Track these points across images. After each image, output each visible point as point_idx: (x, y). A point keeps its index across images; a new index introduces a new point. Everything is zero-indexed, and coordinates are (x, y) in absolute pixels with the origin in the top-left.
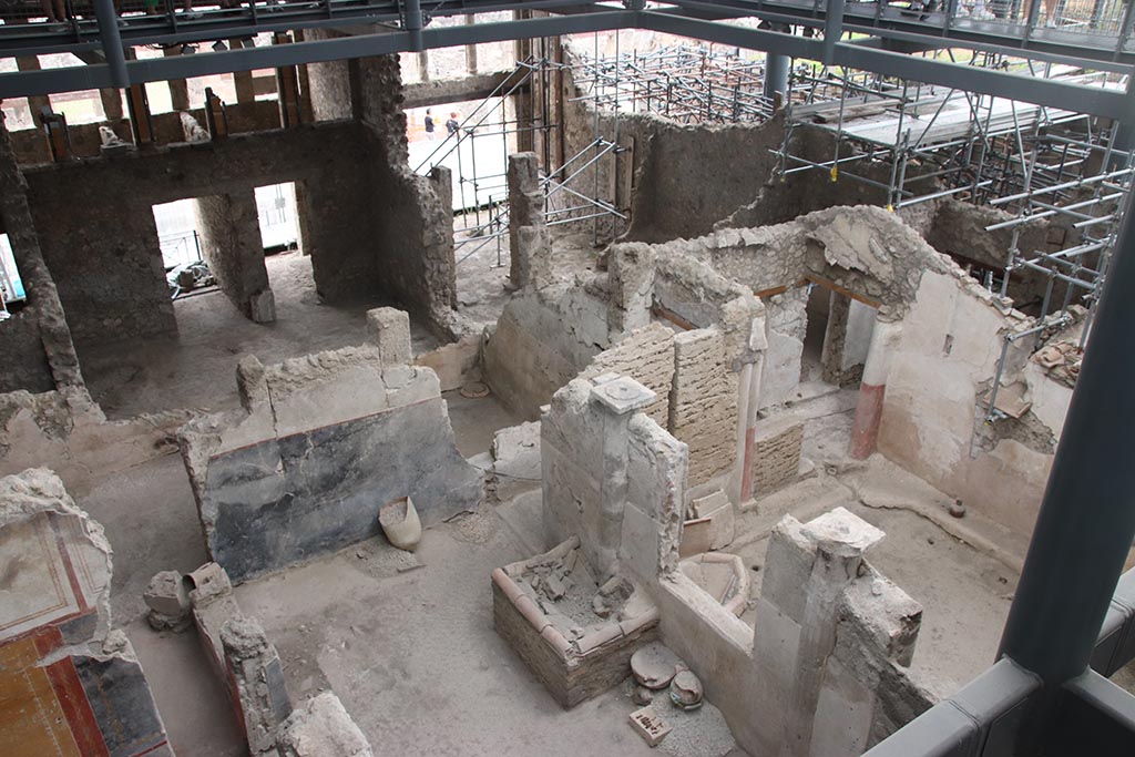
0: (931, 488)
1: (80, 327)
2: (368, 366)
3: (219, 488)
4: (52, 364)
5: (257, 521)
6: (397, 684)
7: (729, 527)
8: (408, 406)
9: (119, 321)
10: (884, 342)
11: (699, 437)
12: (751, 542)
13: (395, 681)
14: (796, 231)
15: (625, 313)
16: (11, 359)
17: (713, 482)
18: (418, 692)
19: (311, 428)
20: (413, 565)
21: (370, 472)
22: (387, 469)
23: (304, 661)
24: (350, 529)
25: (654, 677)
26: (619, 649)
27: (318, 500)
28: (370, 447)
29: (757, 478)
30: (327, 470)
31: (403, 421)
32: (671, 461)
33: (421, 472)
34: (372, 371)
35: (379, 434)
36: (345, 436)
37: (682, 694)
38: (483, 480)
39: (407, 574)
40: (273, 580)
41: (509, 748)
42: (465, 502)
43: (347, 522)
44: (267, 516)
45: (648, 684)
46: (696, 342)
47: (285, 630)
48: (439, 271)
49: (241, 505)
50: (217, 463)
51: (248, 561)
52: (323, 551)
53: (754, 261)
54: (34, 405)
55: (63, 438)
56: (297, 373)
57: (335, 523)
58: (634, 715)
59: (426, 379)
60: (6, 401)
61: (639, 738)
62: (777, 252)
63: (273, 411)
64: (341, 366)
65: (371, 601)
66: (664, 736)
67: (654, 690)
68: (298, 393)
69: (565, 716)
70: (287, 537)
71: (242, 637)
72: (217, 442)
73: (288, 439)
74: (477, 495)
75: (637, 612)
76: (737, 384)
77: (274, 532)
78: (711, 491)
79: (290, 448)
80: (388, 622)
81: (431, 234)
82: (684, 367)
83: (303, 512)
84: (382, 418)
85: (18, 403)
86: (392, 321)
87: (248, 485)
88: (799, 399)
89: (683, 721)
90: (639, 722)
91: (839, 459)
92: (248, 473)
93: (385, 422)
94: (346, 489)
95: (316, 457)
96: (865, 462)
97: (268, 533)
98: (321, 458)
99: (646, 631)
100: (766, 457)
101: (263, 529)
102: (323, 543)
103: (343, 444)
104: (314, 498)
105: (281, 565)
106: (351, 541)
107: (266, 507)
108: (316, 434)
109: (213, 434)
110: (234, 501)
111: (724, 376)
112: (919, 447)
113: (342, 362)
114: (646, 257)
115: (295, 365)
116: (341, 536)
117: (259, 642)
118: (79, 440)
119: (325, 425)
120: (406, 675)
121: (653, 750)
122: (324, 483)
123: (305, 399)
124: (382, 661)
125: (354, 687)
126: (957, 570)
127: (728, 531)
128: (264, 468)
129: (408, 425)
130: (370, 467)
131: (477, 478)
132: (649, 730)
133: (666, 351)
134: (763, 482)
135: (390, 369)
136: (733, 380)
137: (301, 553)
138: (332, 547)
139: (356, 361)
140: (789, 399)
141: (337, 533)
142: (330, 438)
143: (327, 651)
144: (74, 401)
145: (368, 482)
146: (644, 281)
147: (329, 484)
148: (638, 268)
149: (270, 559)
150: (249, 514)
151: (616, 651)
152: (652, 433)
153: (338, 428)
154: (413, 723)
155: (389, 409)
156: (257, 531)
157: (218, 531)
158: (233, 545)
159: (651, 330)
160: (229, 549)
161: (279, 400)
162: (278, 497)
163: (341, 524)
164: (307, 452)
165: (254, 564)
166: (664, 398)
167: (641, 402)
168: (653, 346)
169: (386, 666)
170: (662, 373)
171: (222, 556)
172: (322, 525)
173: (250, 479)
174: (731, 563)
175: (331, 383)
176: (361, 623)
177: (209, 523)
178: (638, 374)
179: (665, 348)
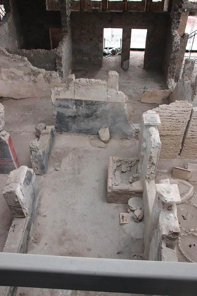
1: (78, 57)
2: (103, 87)
3: (58, 107)
4: (57, 65)
5: (67, 119)
6: (75, 174)
8: (113, 102)
9: (87, 58)
11: (195, 144)
13: (75, 173)
15: (195, 96)
16: (48, 61)
18: (78, 179)
19: (84, 99)
20: (102, 146)
21: (100, 117)
22: (105, 118)
23: (60, 158)
24: (92, 131)
25: (132, 207)
26: (127, 194)
27: (84, 119)
28: (100, 110)
30: (88, 112)
31: (111, 106)
32: (153, 146)
33: (115, 123)
34: (104, 89)
35: (103, 108)
36: (94, 105)
37: (134, 215)
38: (135, 131)
39: (100, 148)
40: (69, 136)
41: (86, 204)
42: (128, 135)
43: (91, 128)
44: (70, 119)
45: (130, 208)
47: (62, 149)
48: (173, 67)
49: (63, 113)
50: (58, 100)
52: (84, 134)
54: (44, 73)
55: (49, 84)
56: (82, 83)
57: (88, 127)
58: (121, 214)
60: (38, 70)
61: (119, 221)
63: (74, 91)
64: (95, 84)
65: (86, 151)
66: (125, 224)
67: (131, 210)
68: (82, 88)
69: (106, 204)
70: (74, 126)
71: (33, 145)
72: (59, 95)
73: (78, 100)
74: (132, 135)
75: (136, 186)
77: (71, 124)
78: (196, 163)
79: (78, 103)
80: (85, 158)
81: (173, 55)
83: (79, 121)
84: (105, 103)
85: (40, 72)
86: (113, 76)
87: (66, 109)
89: (133, 223)
90: (121, 216)
92: (66, 106)
93: (106, 104)
94: (92, 119)
95: (85, 108)
97: (69, 123)
98: (86, 108)
99: (137, 193)
101: (68, 122)
102: (84, 132)
103: (93, 106)
105: (72, 133)
106: (91, 134)
107: (70, 117)
108: (85, 101)
109: (58, 93)
110: (61, 112)
113: (96, 83)
115: (82, 80)
116: (89, 131)
117: (36, 148)
118: (52, 85)
119: (88, 100)
120: (79, 173)
121: (120, 226)
122: (86, 115)
123: (84, 91)
124: (76, 167)
125: (65, 170)
128: (70, 106)
129: (113, 108)
130: (100, 116)
131: (132, 130)
132: (121, 220)
133: (187, 111)
135: (110, 90)
137: (78, 132)
138: (86, 133)
139: (100, 84)
141: (88, 130)
142: (90, 104)
143: (66, 158)
144: (53, 75)
145: (99, 120)
147: (87, 116)
149: (70, 130)
150: (65, 117)
151: (126, 194)
152: (152, 135)
153: (92, 102)
154: (71, 185)
155: (108, 101)
156: (67, 122)
157: (57, 118)
158: (60, 123)
159: (183, 103)
160: (59, 124)
161: (77, 89)
162: (73, 115)
163: (90, 128)
164: (82, 105)
165: (65, 130)
166: (184, 127)
167: (154, 124)
168: (182, 108)
169: (76, 169)
170: (184, 118)
171: (57, 125)
172: (84, 126)
173: (66, 108)
174: (189, 187)
175: (92, 88)
176: (79, 155)
177: (55, 115)
178: (174, 116)
179: (187, 110)
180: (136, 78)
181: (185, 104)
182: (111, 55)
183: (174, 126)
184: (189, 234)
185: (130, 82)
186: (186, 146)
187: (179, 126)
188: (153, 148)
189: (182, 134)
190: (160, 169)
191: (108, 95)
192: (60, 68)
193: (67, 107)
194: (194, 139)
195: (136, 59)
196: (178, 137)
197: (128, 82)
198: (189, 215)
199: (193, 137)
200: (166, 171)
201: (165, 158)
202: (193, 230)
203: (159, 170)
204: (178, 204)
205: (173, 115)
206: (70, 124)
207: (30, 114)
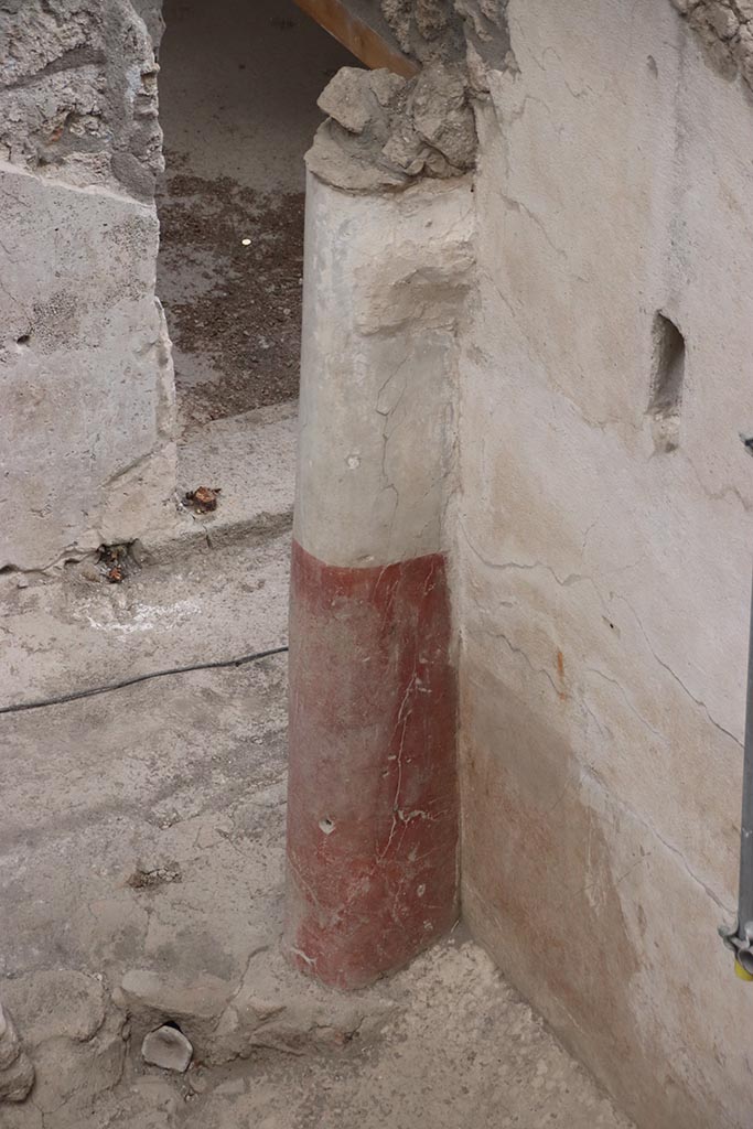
10: (361, 313)
88: (190, 524)
91: (226, 970)
96: (376, 1000)
112: (630, 962)
140: (116, 530)
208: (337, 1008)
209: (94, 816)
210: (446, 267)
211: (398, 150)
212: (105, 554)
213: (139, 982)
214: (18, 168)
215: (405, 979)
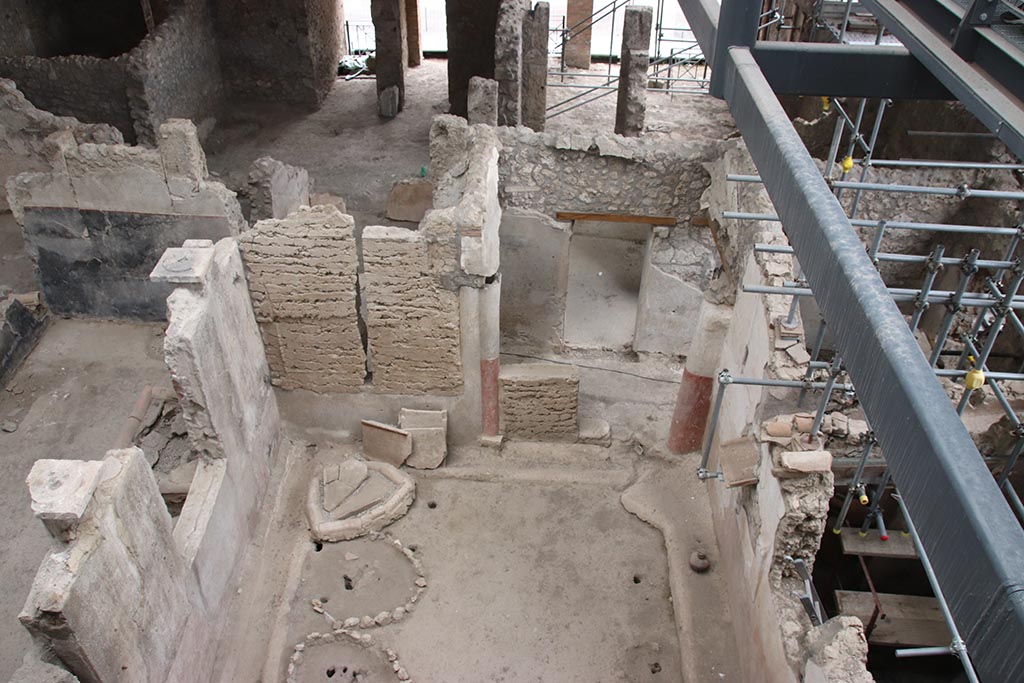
0: (709, 522)
2: (151, 170)
3: (36, 235)
5: (74, 272)
7: (437, 451)
8: (194, 216)
9: (269, 84)
11: (403, 346)
12: (460, 478)
13: (58, 441)
14: (692, 157)
17: (429, 398)
19: (107, 208)
23: (33, 394)
24: (157, 309)
27: (124, 273)
28: (162, 242)
29: (507, 417)
30: (127, 250)
31: (191, 229)
34: (155, 175)
35: (167, 234)
36: (139, 226)
40: (92, 325)
43: (152, 301)
44: (82, 271)
46: (384, 241)
47: (50, 366)
49: (57, 254)
50: (31, 213)
51: (72, 302)
52: (136, 317)
53: (624, 177)
56: (87, 157)
57: (142, 298)
59: (210, 197)
62: (660, 175)
63: (72, 185)
64: (126, 161)
65: (124, 372)
68: (91, 175)
70: (101, 295)
72: (28, 196)
73: (88, 212)
75: (181, 479)
76: (455, 305)
77: (90, 287)
78: (428, 407)
79: (92, 220)
80: (110, 394)
82: (372, 264)
83: (111, 278)
84: (170, 220)
86: (170, 133)
87: (61, 240)
92: (57, 230)
93: (173, 224)
95: (116, 236)
96: (678, 457)
97: (84, 285)
98: (120, 237)
100: (519, 399)
101: (80, 281)
102: (134, 311)
103: (137, 232)
104: (120, 270)
105: (100, 315)
106: (157, 318)
107: (79, 264)
108: (112, 215)
109: (25, 189)
110: (52, 249)
111: (434, 291)
113: (127, 158)
114: (459, 136)
115: (86, 149)
116: (149, 310)
119: (119, 210)
122: (126, 260)
123: (98, 182)
124: (71, 421)
125: (34, 430)
126: (617, 624)
127: (435, 455)
128: (72, 231)
133: (342, 239)
134: (518, 424)
135: (173, 177)
136: (447, 298)
137: (116, 312)
138: (143, 317)
139: (141, 162)
141: (144, 306)
142: (125, 223)
143: (52, 394)
146: (457, 162)
147: (130, 262)
148: (448, 146)
149: (90, 307)
150: (66, 265)
153: (131, 216)
155: (176, 214)
156: (75, 281)
157: (42, 269)
158: (56, 285)
159: (321, 211)
160: (53, 286)
161: (77, 177)
162: (88, 258)
163: (147, 300)
164: (106, 228)
165: (77, 306)
166: (348, 289)
167: (179, 278)
168: (324, 229)
169: (68, 426)
170: (341, 262)
171: (49, 291)
172: (131, 295)
173: (61, 236)
174: (397, 485)
175: (119, 175)
176: (96, 384)
177: (33, 260)
178: (307, 254)
179: (340, 236)
180: (409, 143)
181: (329, 216)
182: (364, 73)
183: (318, 286)
184: (338, 634)
185: (383, 157)
186: (377, 353)
187: (333, 286)
188: (170, 353)
189: (349, 312)
190: (326, 428)
191: (170, 194)
192: (142, 114)
193: (64, 234)
194: (393, 329)
195: (437, 84)
196: (342, 321)
197: (378, 156)
198: (369, 574)
199: (389, 321)
200: (345, 434)
201: (327, 391)
202: (351, 621)
203: (325, 432)
204: (345, 540)
205: (303, 253)
206: (87, 287)
207: (17, 258)
208: (670, 456)
209: (648, 403)
210: (724, 323)
211: (719, 297)
212: (680, 357)
213: (638, 436)
214: (681, 280)
215: (685, 456)
